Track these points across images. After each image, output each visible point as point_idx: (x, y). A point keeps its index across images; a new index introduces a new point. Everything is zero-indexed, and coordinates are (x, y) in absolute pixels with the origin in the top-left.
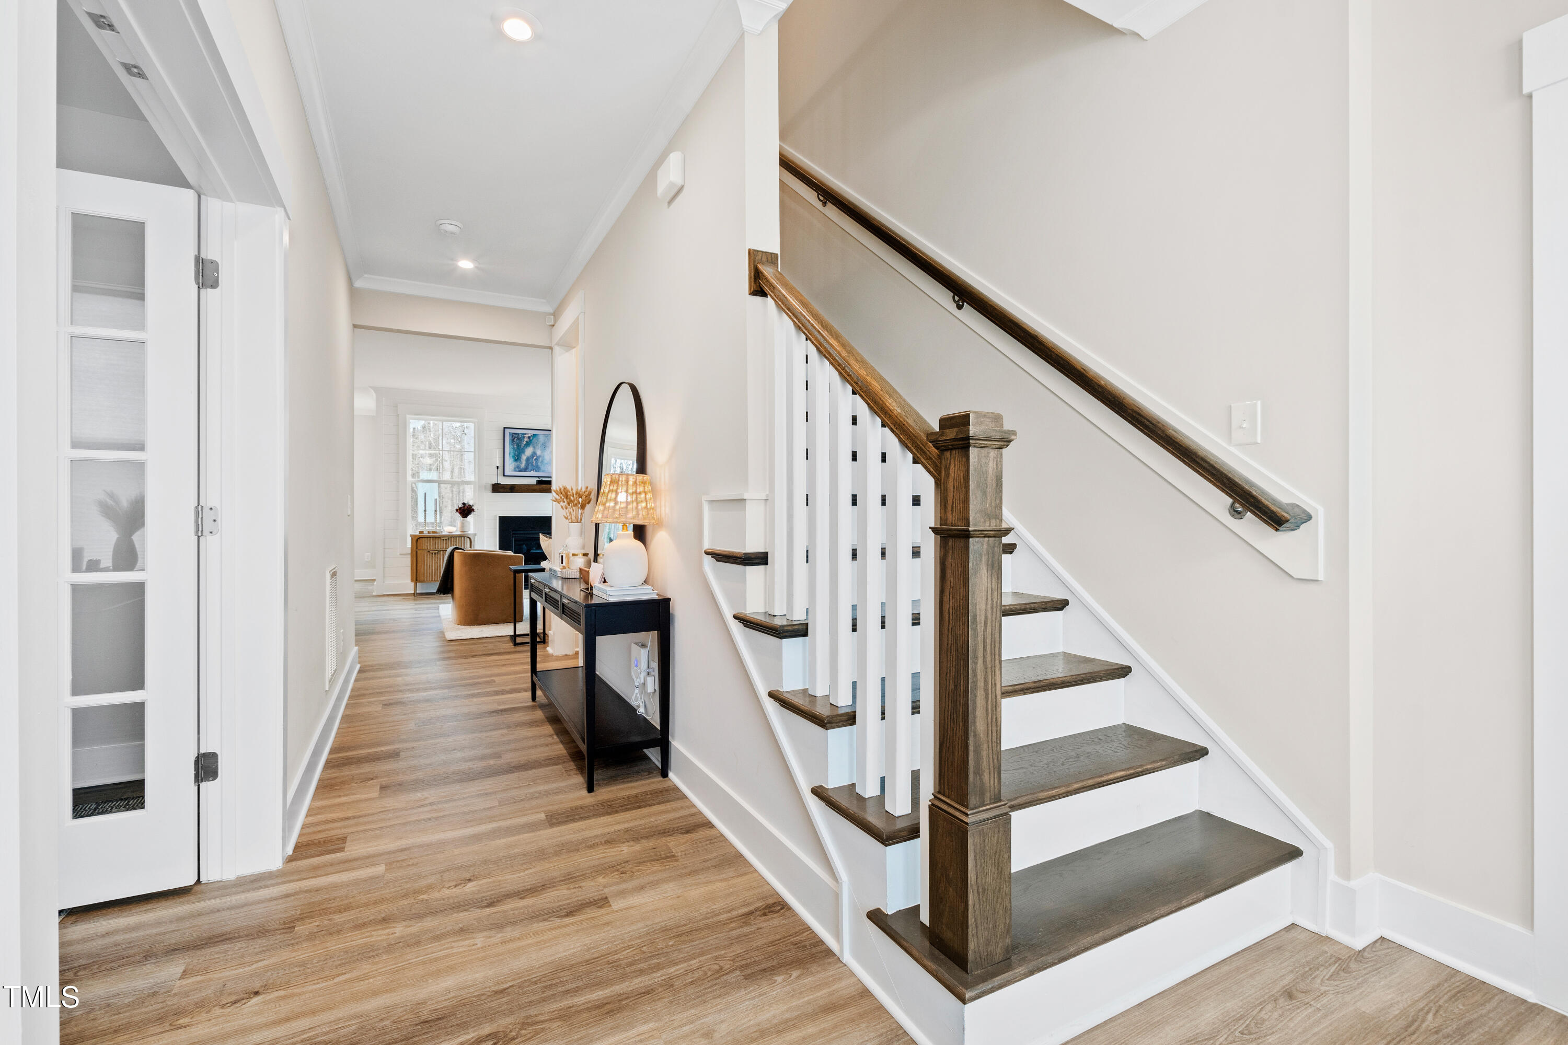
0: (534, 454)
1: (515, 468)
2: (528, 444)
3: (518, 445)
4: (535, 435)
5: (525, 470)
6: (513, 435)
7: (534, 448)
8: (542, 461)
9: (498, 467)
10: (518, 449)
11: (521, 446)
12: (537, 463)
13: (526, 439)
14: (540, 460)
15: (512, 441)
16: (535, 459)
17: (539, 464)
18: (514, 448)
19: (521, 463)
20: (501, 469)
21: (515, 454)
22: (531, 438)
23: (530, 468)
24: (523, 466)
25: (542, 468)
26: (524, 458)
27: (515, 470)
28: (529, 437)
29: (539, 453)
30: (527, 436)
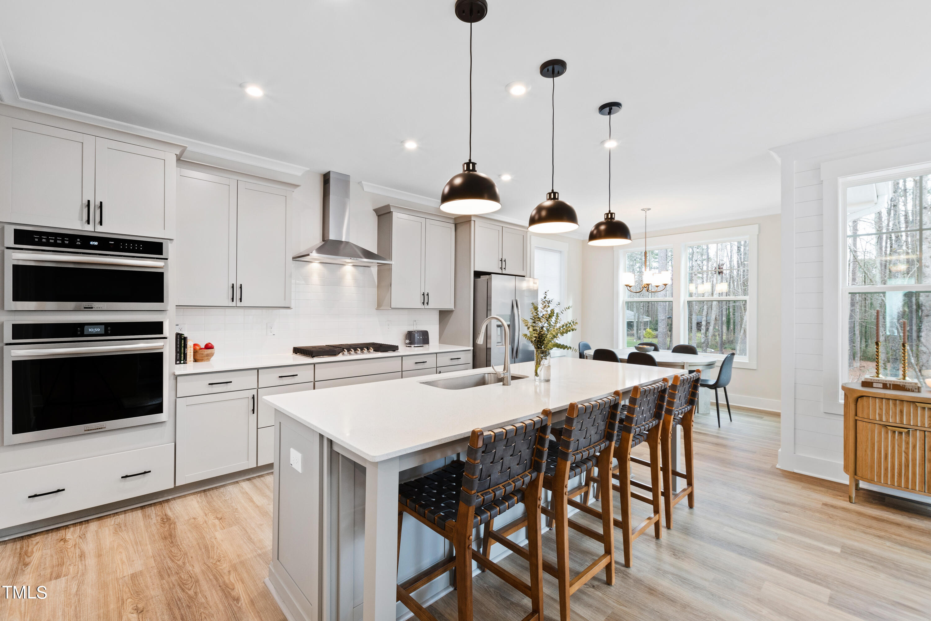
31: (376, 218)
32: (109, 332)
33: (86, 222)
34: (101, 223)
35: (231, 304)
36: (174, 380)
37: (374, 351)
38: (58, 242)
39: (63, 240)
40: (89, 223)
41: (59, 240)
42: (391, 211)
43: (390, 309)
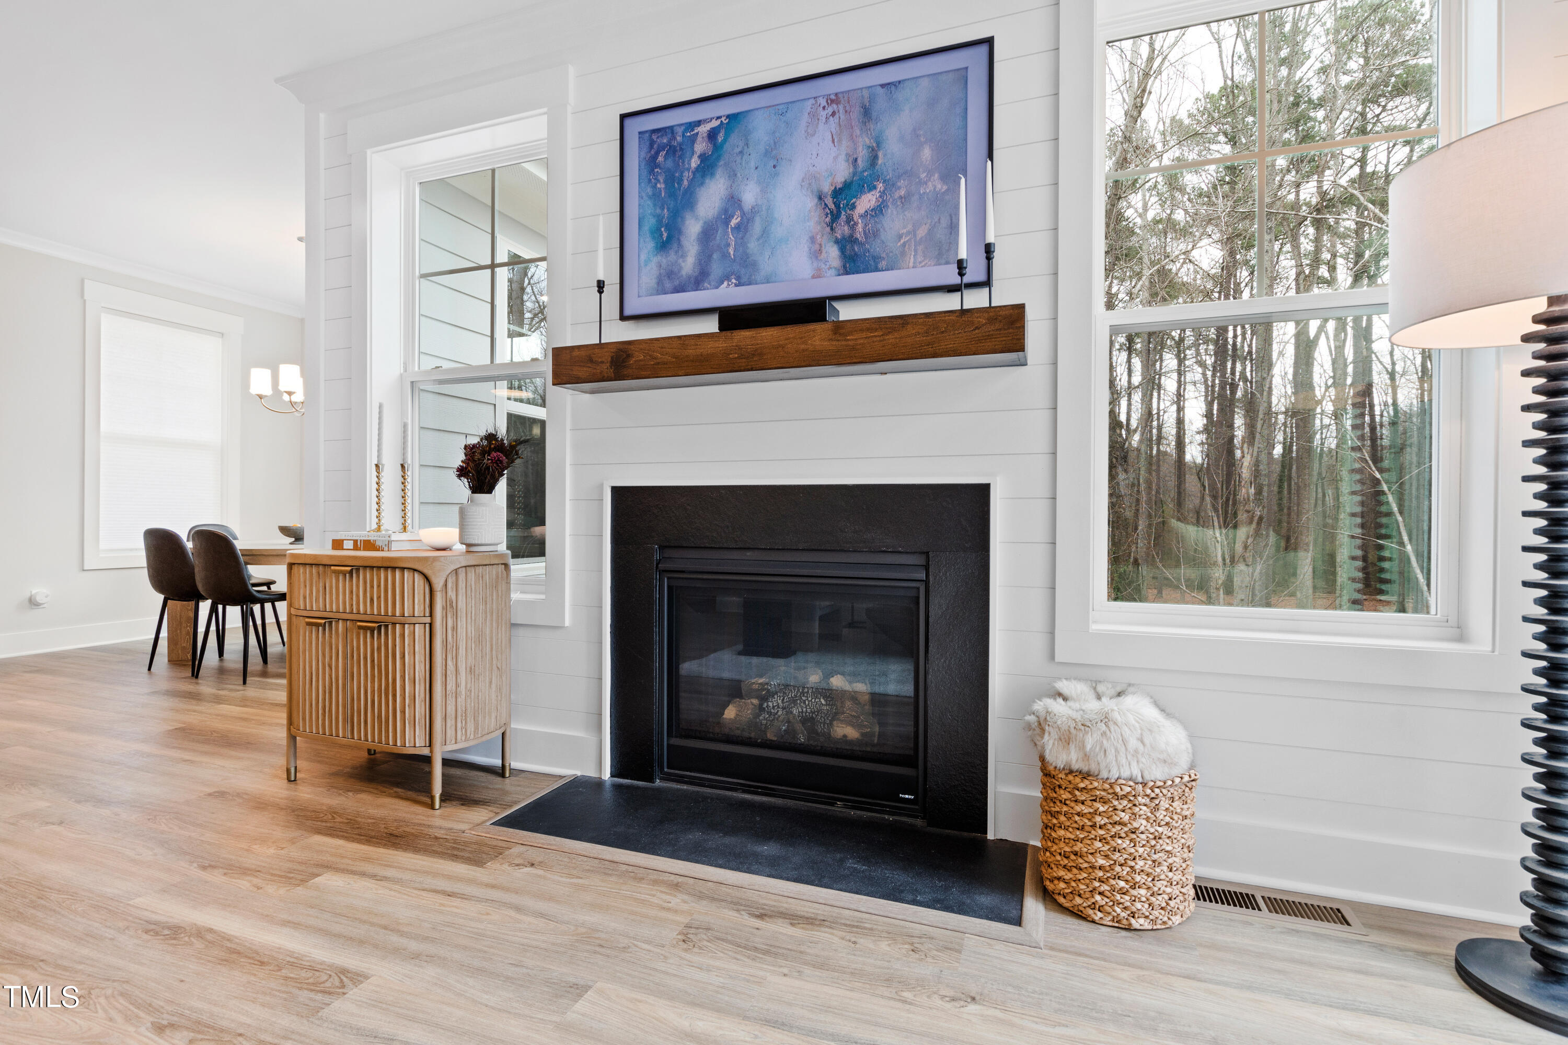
0: (733, 202)
1: (660, 282)
2: (707, 166)
3: (672, 180)
4: (733, 118)
5: (698, 282)
6: (651, 138)
7: (733, 176)
8: (765, 232)
9: (601, 286)
10: (672, 194)
11: (680, 181)
12: (742, 244)
13: (701, 146)
14: (757, 227)
15: (651, 164)
16: (738, 228)
17: (753, 246)
18: (655, 196)
19: (683, 256)
20: (612, 290)
21: (659, 219)
22: (720, 138)
23: (716, 269)
24: (688, 265)
25: (766, 265)
26: (692, 228)
27: (661, 290)
28: (712, 135)
29: (750, 196)
30: (704, 129)
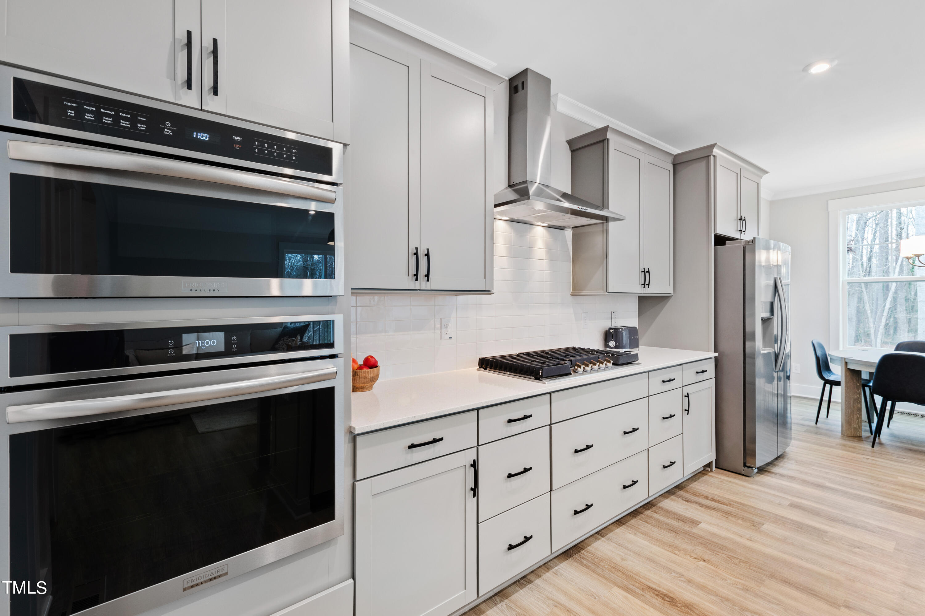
31: (569, 154)
32: (234, 347)
33: (182, 84)
34: (215, 90)
35: (415, 285)
36: (349, 443)
37: (613, 364)
38: (123, 123)
39: (133, 121)
40: (189, 87)
41: (125, 119)
42: (608, 137)
43: (607, 293)
